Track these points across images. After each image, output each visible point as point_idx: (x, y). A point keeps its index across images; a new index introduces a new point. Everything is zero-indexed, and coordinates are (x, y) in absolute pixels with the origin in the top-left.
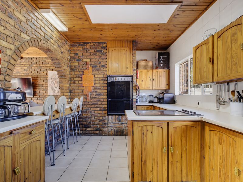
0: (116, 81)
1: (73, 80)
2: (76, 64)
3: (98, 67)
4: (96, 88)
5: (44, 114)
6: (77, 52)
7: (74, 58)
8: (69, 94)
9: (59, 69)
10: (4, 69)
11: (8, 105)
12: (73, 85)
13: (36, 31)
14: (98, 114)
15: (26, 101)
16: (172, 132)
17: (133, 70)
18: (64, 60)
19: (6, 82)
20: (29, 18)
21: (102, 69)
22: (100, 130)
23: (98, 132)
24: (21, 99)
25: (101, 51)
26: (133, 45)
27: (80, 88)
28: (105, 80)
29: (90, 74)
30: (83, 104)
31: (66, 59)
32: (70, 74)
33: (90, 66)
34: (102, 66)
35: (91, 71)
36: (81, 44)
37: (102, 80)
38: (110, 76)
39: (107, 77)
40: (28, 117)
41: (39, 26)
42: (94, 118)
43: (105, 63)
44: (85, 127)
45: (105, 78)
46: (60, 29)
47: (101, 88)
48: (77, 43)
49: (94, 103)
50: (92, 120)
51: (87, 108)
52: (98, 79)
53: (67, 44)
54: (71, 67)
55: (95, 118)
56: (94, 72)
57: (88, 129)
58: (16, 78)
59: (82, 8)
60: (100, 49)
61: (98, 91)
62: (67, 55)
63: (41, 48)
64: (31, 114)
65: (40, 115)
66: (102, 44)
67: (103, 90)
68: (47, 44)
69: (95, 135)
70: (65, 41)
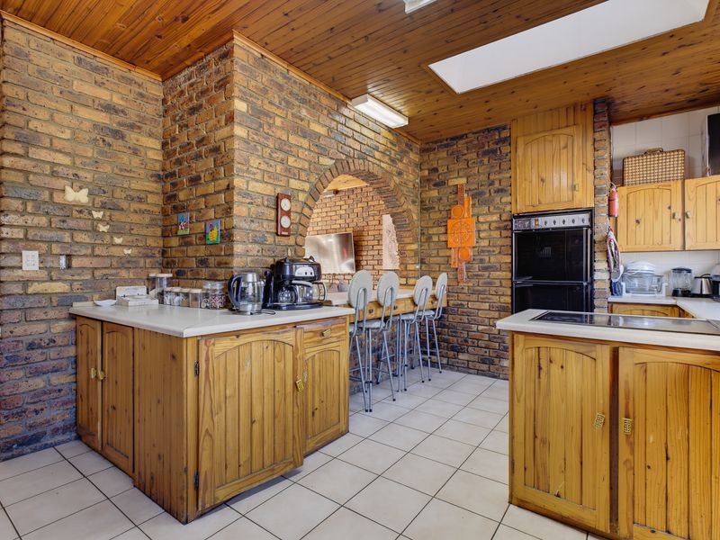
0: (539, 230)
1: (426, 233)
2: (434, 193)
3: (488, 195)
4: (483, 251)
5: (350, 305)
6: (435, 166)
7: (429, 180)
8: (418, 267)
9: (394, 211)
10: (295, 226)
11: (295, 284)
12: (426, 244)
13: (345, 144)
14: (487, 320)
15: (322, 281)
16: (627, 375)
17: (597, 191)
18: (404, 190)
19: (297, 247)
20: (334, 124)
21: (497, 199)
22: (492, 363)
23: (485, 367)
24: (313, 275)
25: (494, 152)
26: (595, 114)
27: (441, 253)
28: (505, 228)
29: (466, 215)
30: (450, 292)
31: (411, 185)
32: (421, 220)
33: (465, 195)
34: (498, 191)
35: (468, 208)
36: (445, 142)
37: (498, 228)
38: (519, 217)
39: (511, 221)
40: (324, 307)
41: (350, 133)
42: (475, 329)
43: (504, 184)
44: (453, 349)
45: (506, 223)
46: (392, 125)
47: (494, 251)
48: (436, 142)
49: (478, 291)
50: (470, 333)
51: (459, 302)
52: (486, 226)
53: (412, 150)
54: (421, 202)
55: (478, 331)
56: (476, 211)
57: (461, 356)
58: (333, 235)
59: (426, 73)
60: (493, 146)
61: (487, 258)
62: (412, 177)
63: (357, 174)
64: (329, 304)
65: (344, 306)
66: (497, 133)
67: (499, 257)
68: (366, 163)
69: (477, 374)
70: (407, 145)
